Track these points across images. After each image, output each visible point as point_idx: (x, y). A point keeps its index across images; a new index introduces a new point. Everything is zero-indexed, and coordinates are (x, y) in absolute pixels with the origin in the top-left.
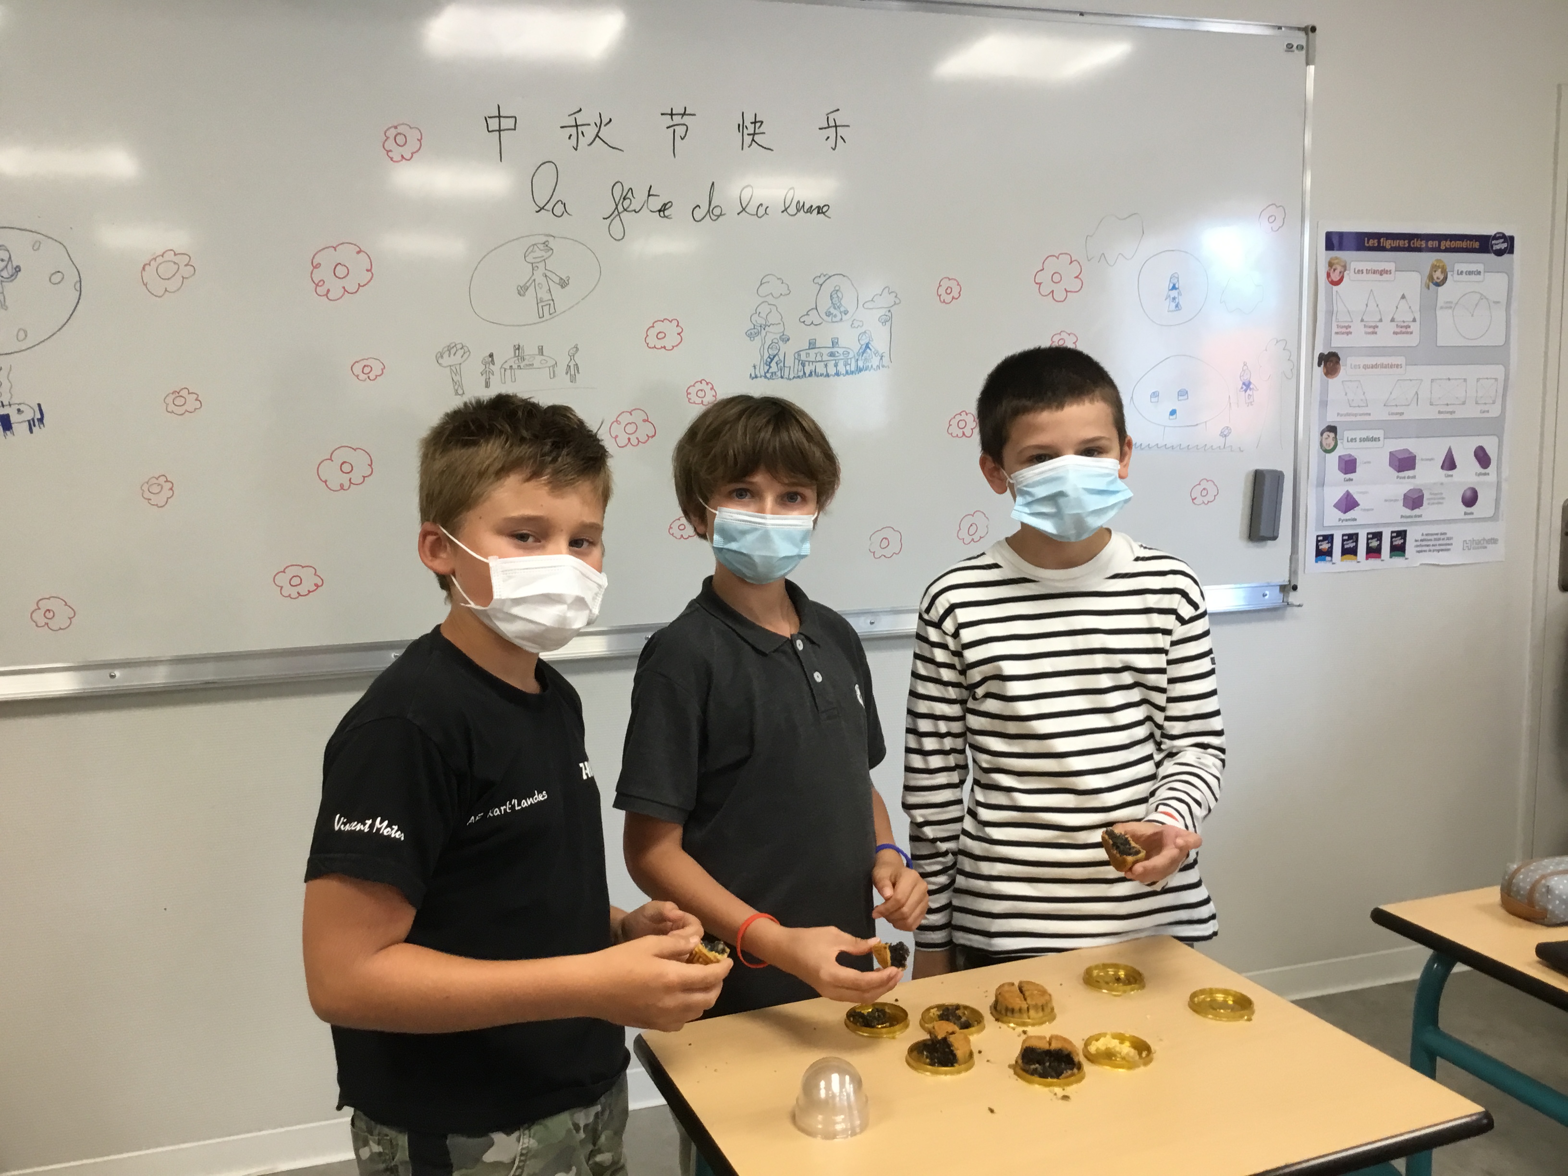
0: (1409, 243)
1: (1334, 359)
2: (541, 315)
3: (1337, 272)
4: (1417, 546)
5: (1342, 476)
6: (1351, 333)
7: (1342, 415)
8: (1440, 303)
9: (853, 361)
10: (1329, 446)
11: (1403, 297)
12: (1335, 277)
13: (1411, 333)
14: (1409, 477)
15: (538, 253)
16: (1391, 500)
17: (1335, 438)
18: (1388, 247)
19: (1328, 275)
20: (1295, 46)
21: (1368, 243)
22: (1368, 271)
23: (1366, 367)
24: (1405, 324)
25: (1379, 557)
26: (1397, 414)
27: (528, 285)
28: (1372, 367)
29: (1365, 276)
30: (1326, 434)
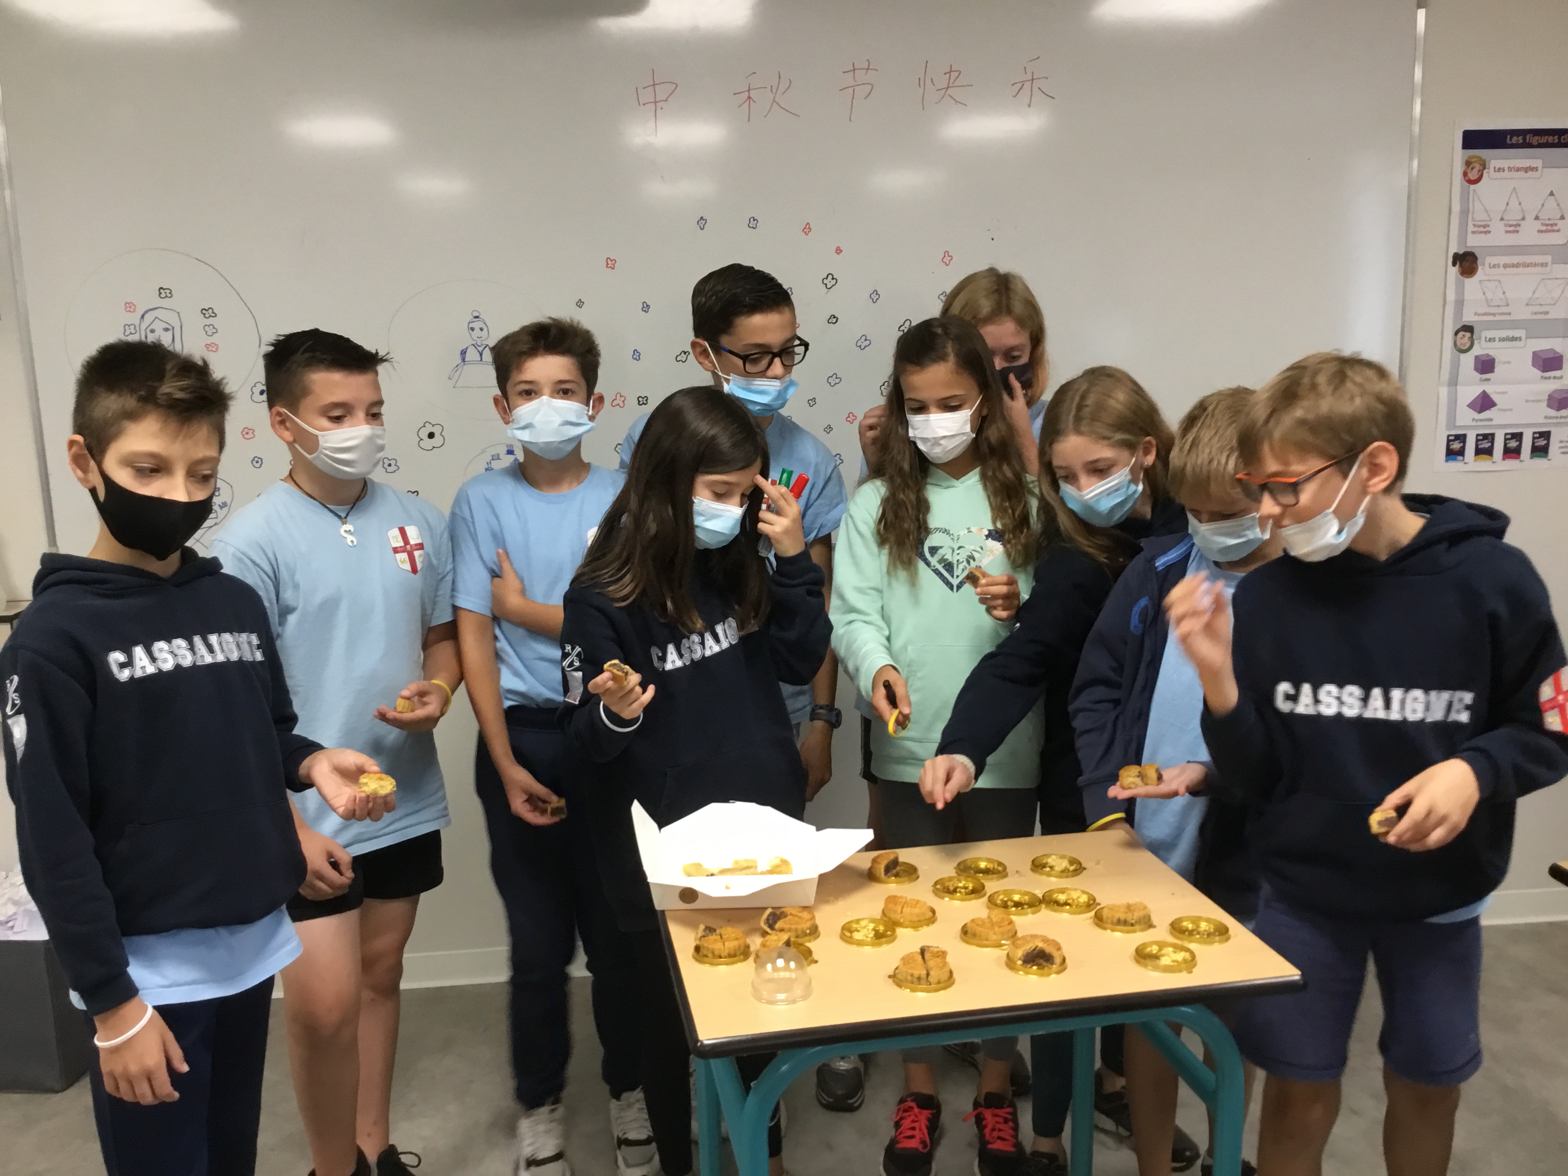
0: (1559, 139)
1: (1470, 258)
3: (1475, 171)
4: (1561, 447)
5: (1478, 376)
6: (1489, 232)
7: (1479, 315)
10: (1465, 346)
11: (1552, 194)
12: (1473, 175)
13: (1558, 231)
14: (1555, 378)
16: (1533, 401)
17: (1471, 338)
18: (1535, 143)
19: (1465, 174)
21: (1511, 140)
22: (1510, 169)
23: (1506, 266)
24: (1552, 222)
25: (1519, 458)
26: (1541, 313)
28: (1513, 266)
29: (1506, 174)
30: (1461, 334)
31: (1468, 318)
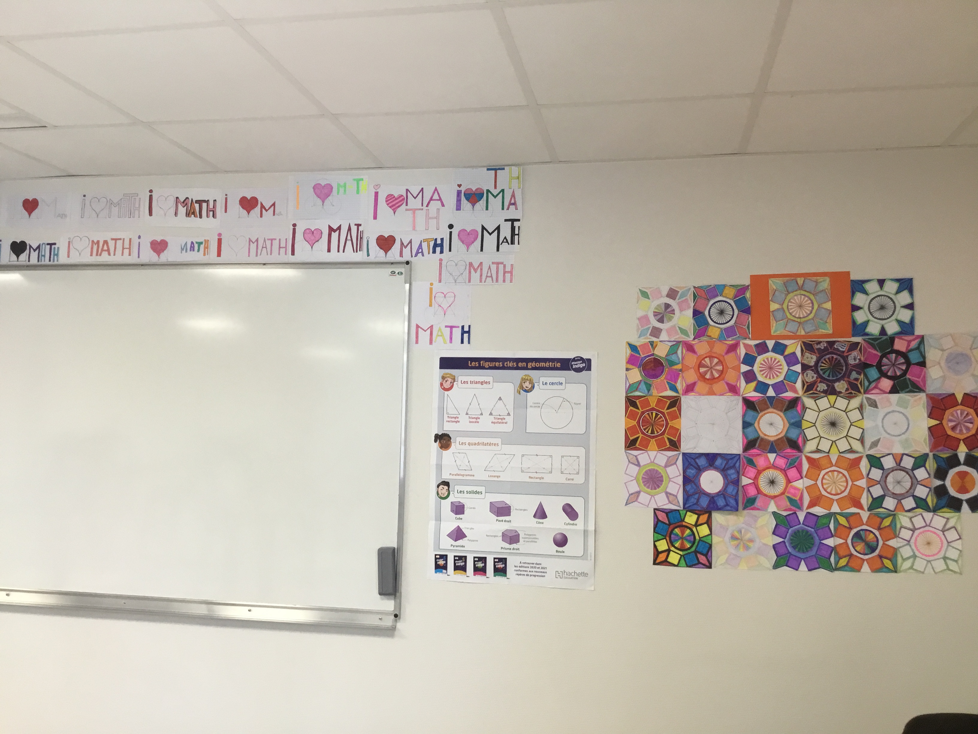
0: (505, 364)
1: (447, 438)
3: (449, 382)
4: (515, 571)
5: (453, 515)
6: (458, 422)
7: (453, 475)
8: (530, 403)
10: (444, 495)
11: (500, 399)
12: (447, 385)
13: (506, 423)
14: (505, 521)
16: (492, 536)
17: (448, 490)
18: (487, 366)
19: (442, 384)
21: (471, 364)
22: (471, 382)
23: (469, 444)
24: (501, 417)
25: (485, 575)
26: (495, 476)
28: (476, 444)
29: (469, 385)
30: (441, 487)
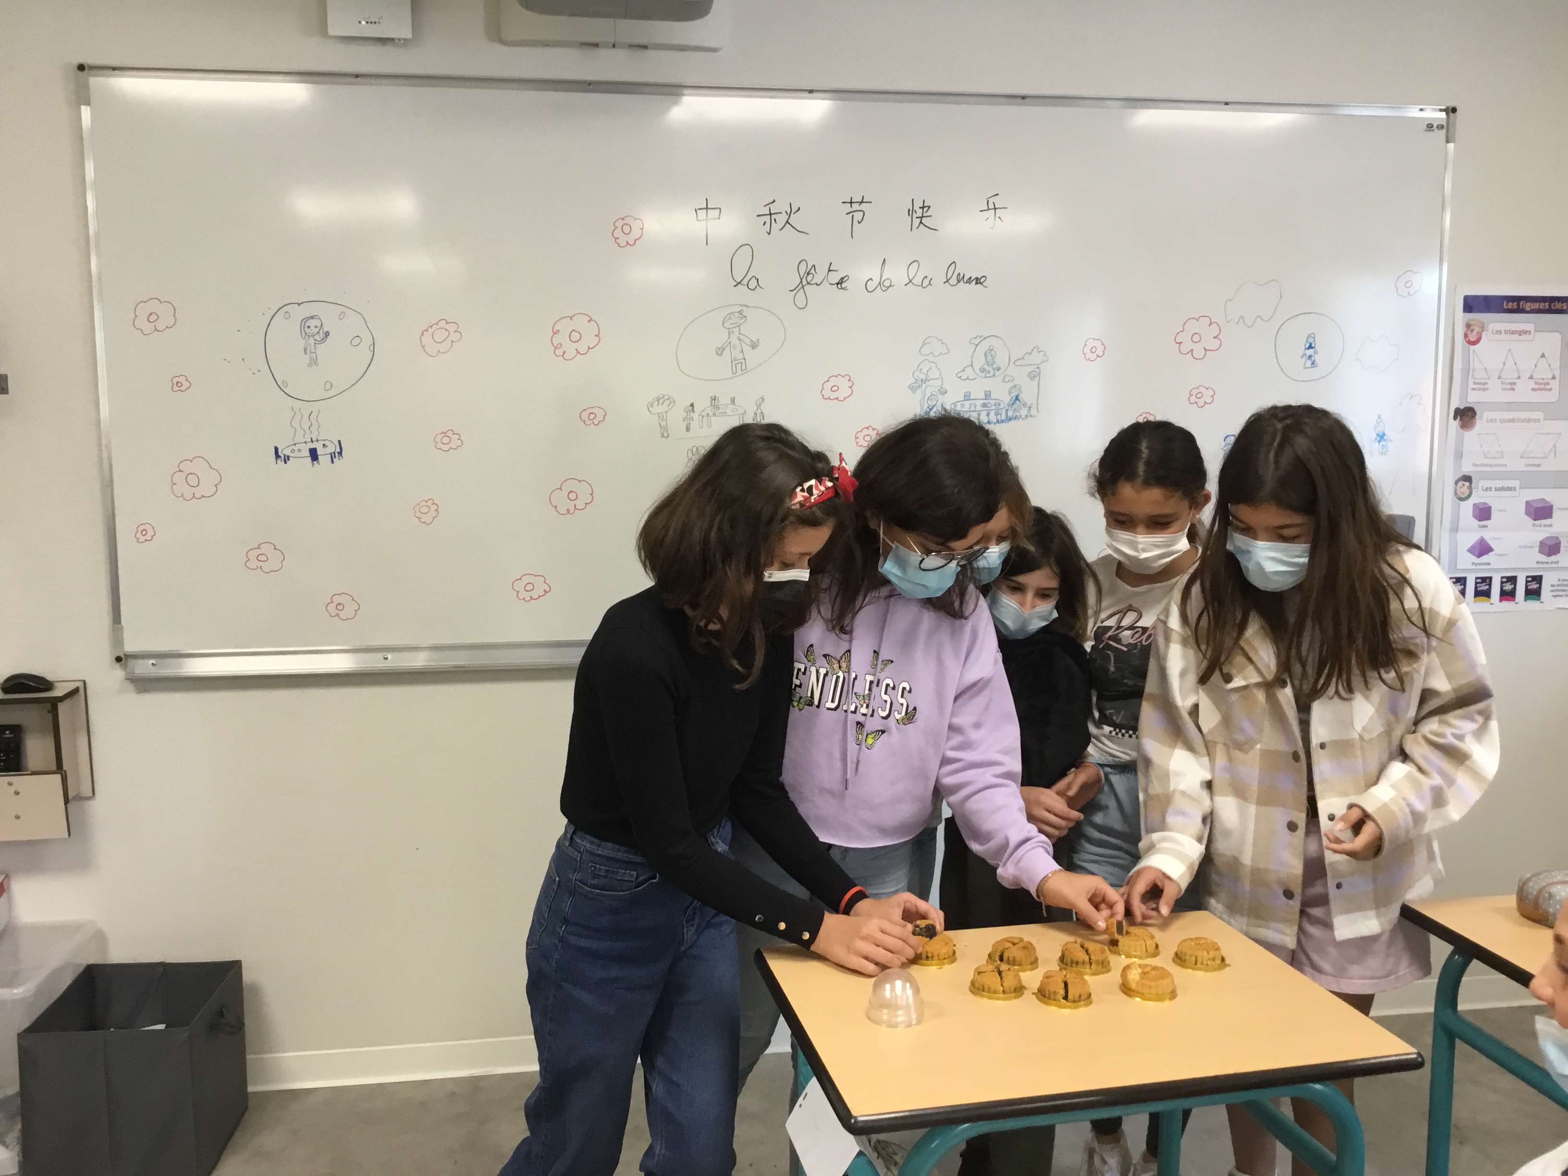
0: (1550, 306)
1: (1471, 413)
2: (734, 372)
3: (1475, 332)
4: (1552, 591)
5: (1476, 523)
6: (1487, 389)
7: (1476, 466)
9: (1004, 412)
10: (1464, 494)
11: (1543, 356)
12: (1473, 337)
13: (1551, 389)
14: (1545, 526)
15: (735, 320)
16: (1526, 547)
17: (1470, 488)
18: (1528, 309)
19: (1466, 336)
20: (1435, 126)
21: (1507, 305)
22: (1506, 332)
23: (1503, 421)
24: (1545, 381)
25: (1514, 600)
26: (1534, 465)
27: (725, 346)
28: (1509, 421)
29: (1503, 336)
30: (1460, 483)
31: (1467, 469)
